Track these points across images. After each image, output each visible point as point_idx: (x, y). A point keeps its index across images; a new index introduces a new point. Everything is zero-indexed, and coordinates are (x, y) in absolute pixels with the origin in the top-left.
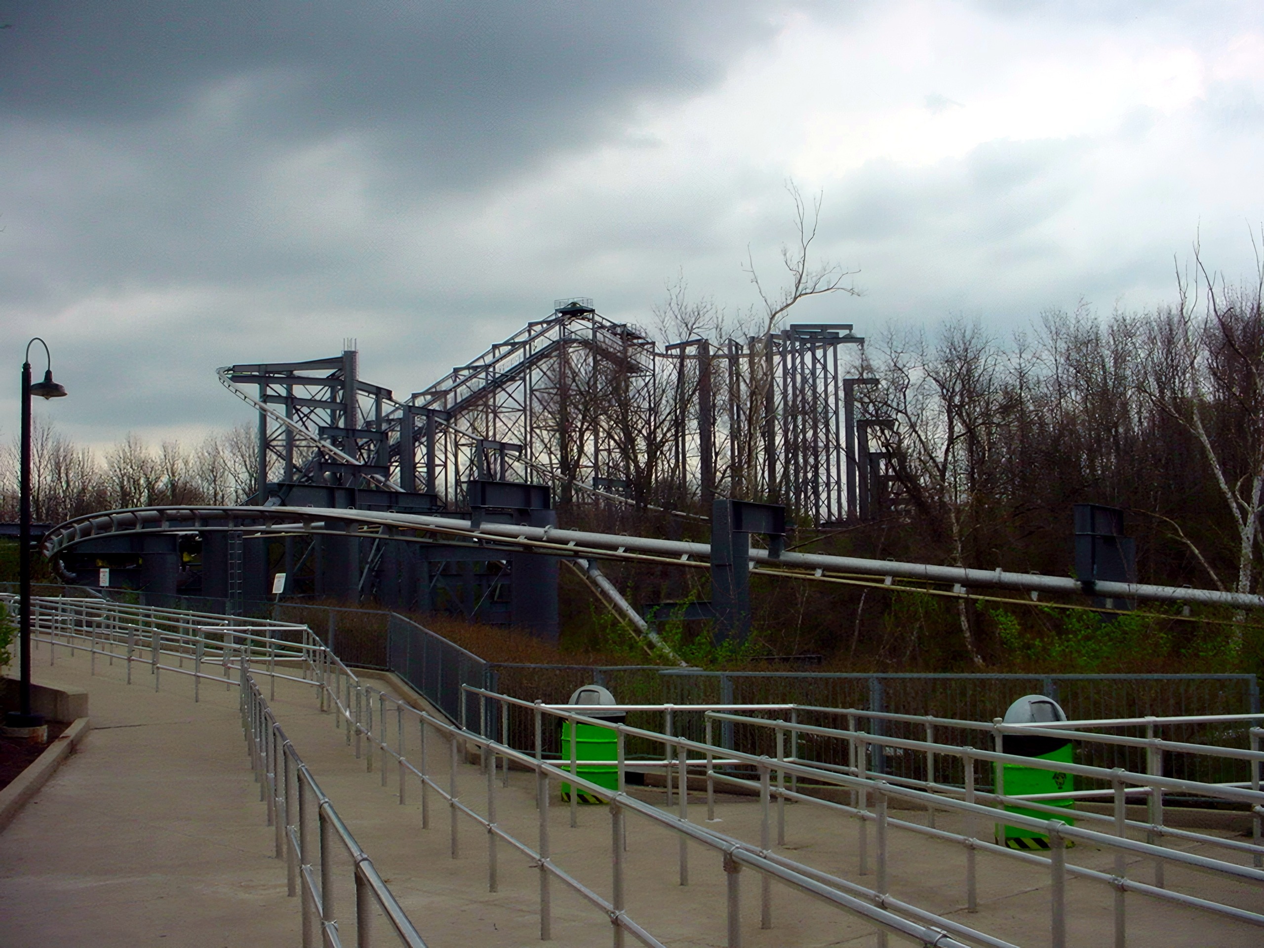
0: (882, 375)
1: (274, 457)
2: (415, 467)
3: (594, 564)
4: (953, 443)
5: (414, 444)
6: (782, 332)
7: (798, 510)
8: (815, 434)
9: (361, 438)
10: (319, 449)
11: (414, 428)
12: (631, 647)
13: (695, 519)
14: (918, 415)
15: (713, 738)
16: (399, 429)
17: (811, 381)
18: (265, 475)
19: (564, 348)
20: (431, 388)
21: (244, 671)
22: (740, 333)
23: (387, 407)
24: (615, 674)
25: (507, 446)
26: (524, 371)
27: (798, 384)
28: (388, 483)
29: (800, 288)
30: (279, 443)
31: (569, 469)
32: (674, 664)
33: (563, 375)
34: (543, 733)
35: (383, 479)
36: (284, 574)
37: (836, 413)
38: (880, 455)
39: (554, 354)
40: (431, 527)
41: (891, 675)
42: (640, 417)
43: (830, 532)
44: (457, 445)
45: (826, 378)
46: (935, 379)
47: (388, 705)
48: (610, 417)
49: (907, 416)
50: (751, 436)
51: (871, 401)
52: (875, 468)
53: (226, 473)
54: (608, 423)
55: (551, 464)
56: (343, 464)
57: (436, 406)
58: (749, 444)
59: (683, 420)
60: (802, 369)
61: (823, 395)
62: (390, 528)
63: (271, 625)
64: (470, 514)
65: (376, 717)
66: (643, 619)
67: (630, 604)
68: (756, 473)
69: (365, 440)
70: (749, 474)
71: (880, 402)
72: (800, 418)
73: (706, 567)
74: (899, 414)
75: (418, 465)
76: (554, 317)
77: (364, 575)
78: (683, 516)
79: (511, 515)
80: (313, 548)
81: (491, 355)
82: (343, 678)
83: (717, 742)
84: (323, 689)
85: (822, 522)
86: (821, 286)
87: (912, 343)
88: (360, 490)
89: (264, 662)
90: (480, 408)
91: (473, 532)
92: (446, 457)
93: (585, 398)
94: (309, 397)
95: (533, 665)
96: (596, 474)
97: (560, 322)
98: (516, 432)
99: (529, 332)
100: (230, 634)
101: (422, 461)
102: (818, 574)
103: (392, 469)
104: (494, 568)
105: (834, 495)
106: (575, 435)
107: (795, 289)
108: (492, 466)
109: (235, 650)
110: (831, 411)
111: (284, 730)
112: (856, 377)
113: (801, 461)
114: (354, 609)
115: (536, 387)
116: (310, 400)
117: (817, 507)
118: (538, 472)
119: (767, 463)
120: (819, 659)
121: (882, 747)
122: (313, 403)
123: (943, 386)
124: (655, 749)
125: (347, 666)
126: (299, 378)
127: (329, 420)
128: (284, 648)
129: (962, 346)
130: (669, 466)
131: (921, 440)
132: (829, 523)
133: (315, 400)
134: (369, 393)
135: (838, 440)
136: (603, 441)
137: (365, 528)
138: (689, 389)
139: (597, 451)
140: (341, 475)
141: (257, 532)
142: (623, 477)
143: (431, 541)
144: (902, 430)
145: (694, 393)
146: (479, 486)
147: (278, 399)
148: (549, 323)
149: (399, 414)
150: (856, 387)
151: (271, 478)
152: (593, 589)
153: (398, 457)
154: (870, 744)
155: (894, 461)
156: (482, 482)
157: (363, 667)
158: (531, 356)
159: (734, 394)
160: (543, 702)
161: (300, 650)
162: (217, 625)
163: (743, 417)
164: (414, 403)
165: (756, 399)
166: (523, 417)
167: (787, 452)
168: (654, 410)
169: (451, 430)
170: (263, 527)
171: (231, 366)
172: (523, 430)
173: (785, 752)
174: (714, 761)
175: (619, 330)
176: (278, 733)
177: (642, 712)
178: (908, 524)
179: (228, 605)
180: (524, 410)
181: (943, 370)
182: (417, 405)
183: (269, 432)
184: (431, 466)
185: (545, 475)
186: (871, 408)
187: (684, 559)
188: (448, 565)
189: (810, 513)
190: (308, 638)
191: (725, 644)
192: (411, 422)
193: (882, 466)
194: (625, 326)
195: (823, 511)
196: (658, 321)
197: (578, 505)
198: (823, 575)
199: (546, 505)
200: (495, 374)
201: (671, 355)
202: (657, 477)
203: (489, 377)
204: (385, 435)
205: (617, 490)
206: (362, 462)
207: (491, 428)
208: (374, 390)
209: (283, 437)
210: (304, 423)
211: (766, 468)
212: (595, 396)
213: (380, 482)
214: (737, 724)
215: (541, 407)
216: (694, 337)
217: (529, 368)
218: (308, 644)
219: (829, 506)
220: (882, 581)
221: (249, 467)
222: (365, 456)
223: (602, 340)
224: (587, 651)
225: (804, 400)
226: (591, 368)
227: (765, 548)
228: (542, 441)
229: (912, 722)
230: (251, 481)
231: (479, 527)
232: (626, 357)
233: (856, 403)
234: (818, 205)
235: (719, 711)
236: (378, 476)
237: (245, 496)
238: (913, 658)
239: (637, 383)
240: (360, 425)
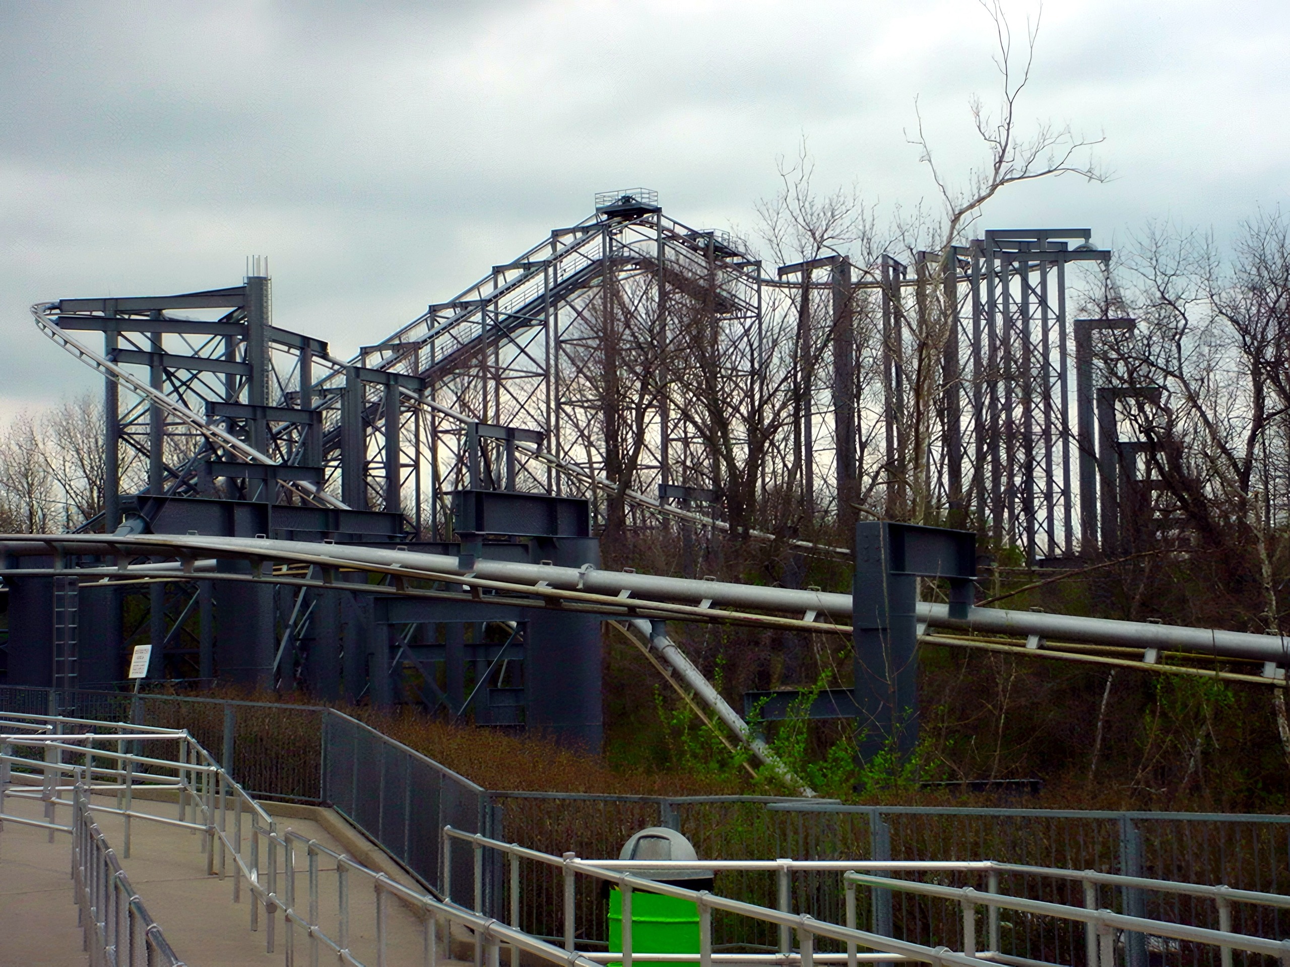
0: (1140, 312)
1: (132, 452)
2: (366, 469)
3: (661, 627)
4: (1262, 426)
5: (365, 431)
6: (973, 241)
7: (998, 536)
8: (1027, 413)
9: (278, 421)
10: (207, 438)
11: (364, 403)
12: (723, 764)
13: (827, 553)
14: (1202, 380)
15: (859, 915)
16: (338, 405)
17: (1019, 324)
18: (115, 481)
19: (612, 272)
20: (391, 339)
21: (80, 809)
22: (901, 245)
23: (319, 370)
24: (697, 808)
25: (516, 434)
26: (543, 309)
27: (999, 331)
28: (322, 494)
29: (1002, 171)
30: (140, 430)
31: (620, 471)
32: (793, 792)
33: (610, 317)
34: (578, 906)
35: (313, 488)
36: (149, 647)
37: (1062, 376)
38: (1137, 447)
39: (595, 282)
40: (395, 567)
41: (1156, 814)
42: (737, 385)
43: (1050, 575)
44: (435, 433)
45: (1045, 319)
46: (1231, 319)
47: (323, 861)
48: (686, 386)
49: (1184, 382)
50: (920, 415)
51: (1122, 357)
52: (1129, 468)
53: (50, 478)
54: (684, 394)
55: (590, 462)
56: (247, 464)
57: (400, 368)
58: (917, 430)
59: (808, 388)
60: (1006, 304)
61: (1040, 348)
62: (326, 569)
63: (125, 731)
64: (458, 545)
65: (301, 882)
66: (743, 718)
67: (720, 693)
68: (928, 477)
69: (283, 424)
70: (916, 478)
71: (1135, 359)
72: (1001, 386)
73: (846, 634)
74: (1170, 378)
75: (371, 465)
76: (594, 221)
77: (283, 644)
78: (806, 549)
79: (525, 547)
80: (197, 602)
81: (492, 283)
82: (246, 818)
83: (865, 924)
84: (213, 835)
85: (1038, 557)
86: (1039, 165)
87: (1191, 260)
88: (274, 507)
89: (112, 794)
90: (473, 371)
91: (462, 575)
92: (418, 453)
93: (646, 354)
94: (190, 353)
95: (561, 795)
96: (665, 479)
97: (603, 228)
98: (532, 412)
99: (554, 245)
100: (56, 747)
101: (378, 459)
102: (1032, 645)
103: (328, 471)
104: (497, 634)
105: (1059, 513)
106: (631, 416)
107: (993, 172)
108: (493, 467)
109: (64, 774)
110: (1053, 373)
111: (146, 905)
112: (1097, 318)
113: (1003, 455)
114: (265, 704)
115: (565, 337)
116: (192, 357)
117: (1031, 532)
118: (568, 476)
119: (946, 461)
120: (1035, 788)
121: (1142, 938)
122: (196, 363)
123: (1244, 331)
124: (762, 934)
125: (254, 797)
126: (172, 321)
127: (222, 391)
128: (146, 768)
129: (1279, 262)
130: (785, 465)
131: (1206, 421)
132: (1050, 559)
133: (199, 358)
134: (290, 346)
135: (1065, 422)
136: (676, 426)
137: (284, 569)
138: (817, 338)
139: (666, 440)
140: (243, 482)
141: (102, 576)
142: (708, 484)
143: (393, 590)
144: (1175, 404)
145: (825, 345)
146: (473, 500)
147: (136, 356)
148: (585, 230)
149: (340, 381)
150: (1095, 333)
151: (126, 487)
152: (660, 667)
153: (337, 452)
154: (1122, 931)
155: (1161, 457)
156: (478, 494)
157: (281, 800)
158: (557, 285)
159: (892, 345)
160: (577, 856)
161: (174, 772)
162: (35, 732)
163: (906, 385)
164: (364, 363)
165: (929, 356)
166: (543, 387)
167: (980, 442)
168: (759, 374)
169: (426, 407)
170: (113, 569)
171: (56, 300)
172: (543, 407)
173: (977, 943)
174: (860, 955)
175: (701, 242)
176: (138, 912)
177: (741, 872)
178: (1184, 561)
179: (52, 697)
180: (546, 375)
181: (1247, 305)
182: (368, 367)
183: (122, 411)
184: (392, 465)
185: (580, 481)
186: (1121, 368)
187: (809, 620)
188: (420, 628)
189: (1019, 542)
190: (189, 753)
191: (878, 760)
192: (360, 393)
193: (1141, 465)
194: (710, 235)
195: (1041, 539)
196: (766, 228)
197: (635, 530)
198: (1041, 647)
199: (582, 531)
200: (497, 314)
201: (788, 283)
202: (764, 485)
203: (488, 321)
204: (316, 416)
205: (701, 506)
206: (279, 461)
207: (491, 404)
208: (298, 342)
209: (146, 419)
210: (181, 396)
211: (946, 469)
212: (663, 351)
213: (306, 492)
214: (897, 894)
215: (574, 369)
216: (825, 253)
217: (554, 304)
218: (188, 762)
219: (1050, 533)
220: (1140, 657)
221: (88, 468)
222: (284, 450)
223: (673, 258)
224: (649, 772)
225: (1008, 357)
226: (655, 306)
227: (943, 602)
228: (576, 426)
229: (1194, 894)
230: (92, 492)
231: (472, 567)
232: (713, 286)
233: (1095, 361)
234: (1033, 30)
235: (867, 872)
236: (305, 484)
237: (81, 517)
238: (1195, 788)
239: (731, 328)
240: (275, 398)
